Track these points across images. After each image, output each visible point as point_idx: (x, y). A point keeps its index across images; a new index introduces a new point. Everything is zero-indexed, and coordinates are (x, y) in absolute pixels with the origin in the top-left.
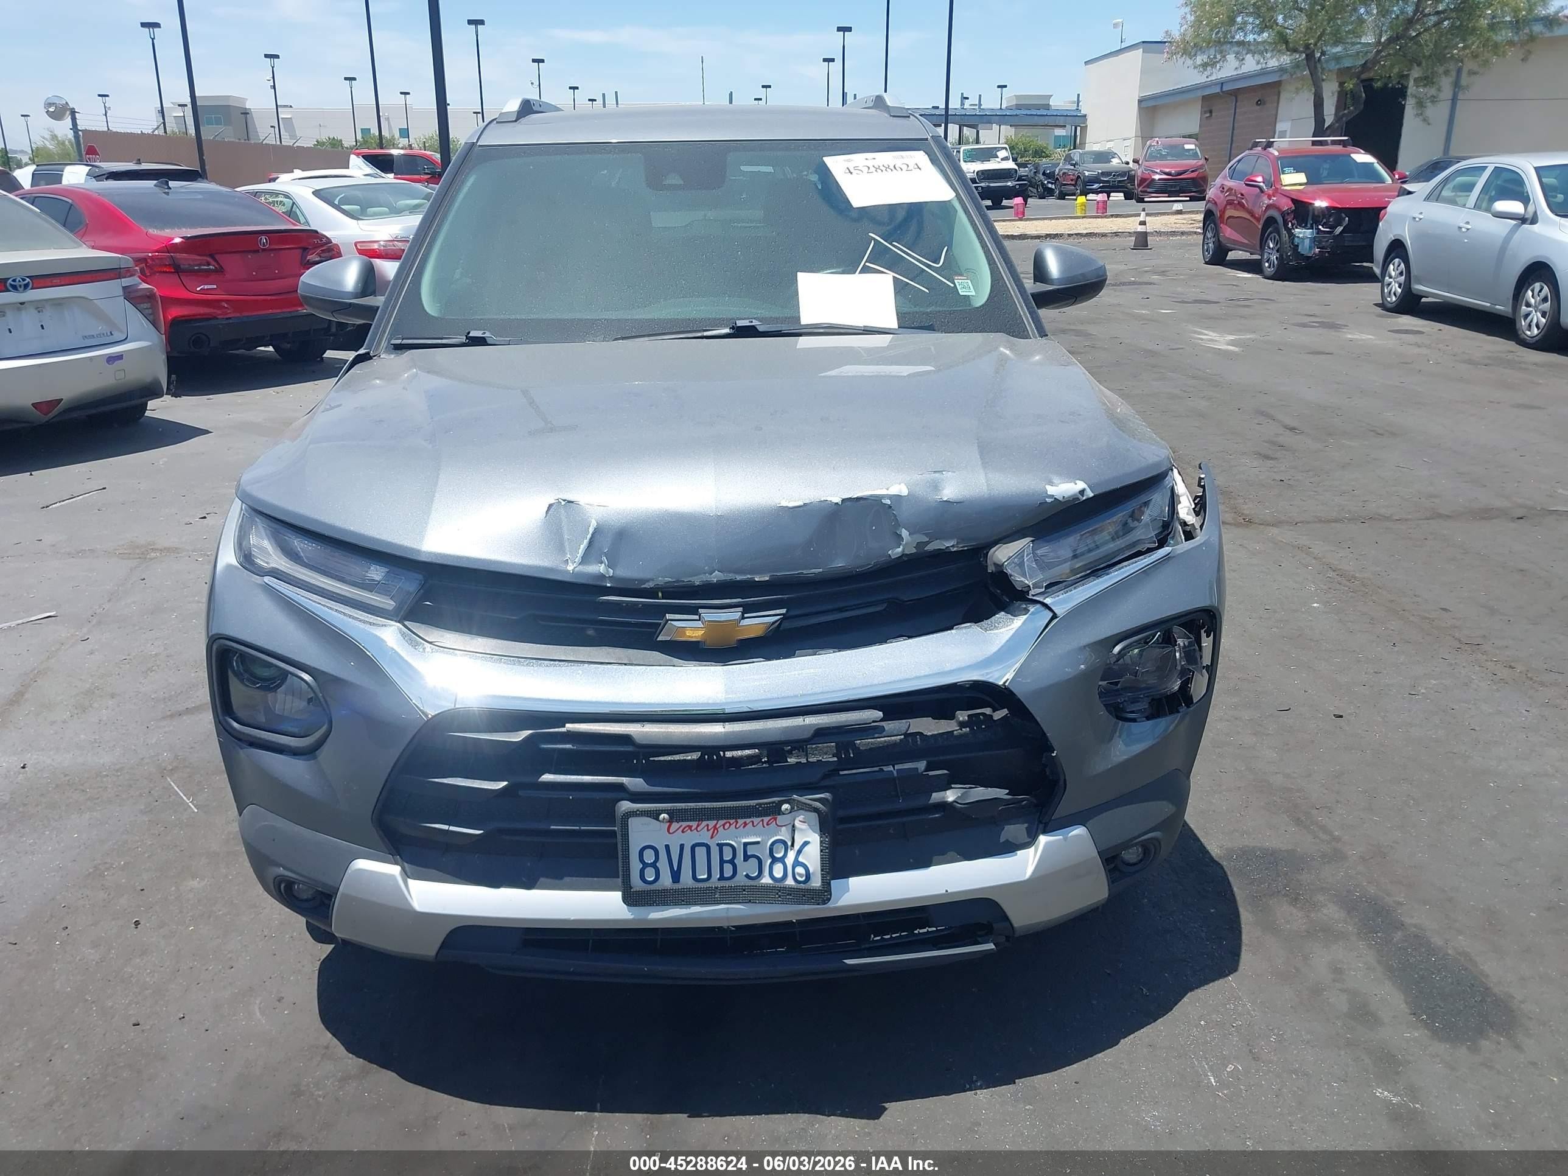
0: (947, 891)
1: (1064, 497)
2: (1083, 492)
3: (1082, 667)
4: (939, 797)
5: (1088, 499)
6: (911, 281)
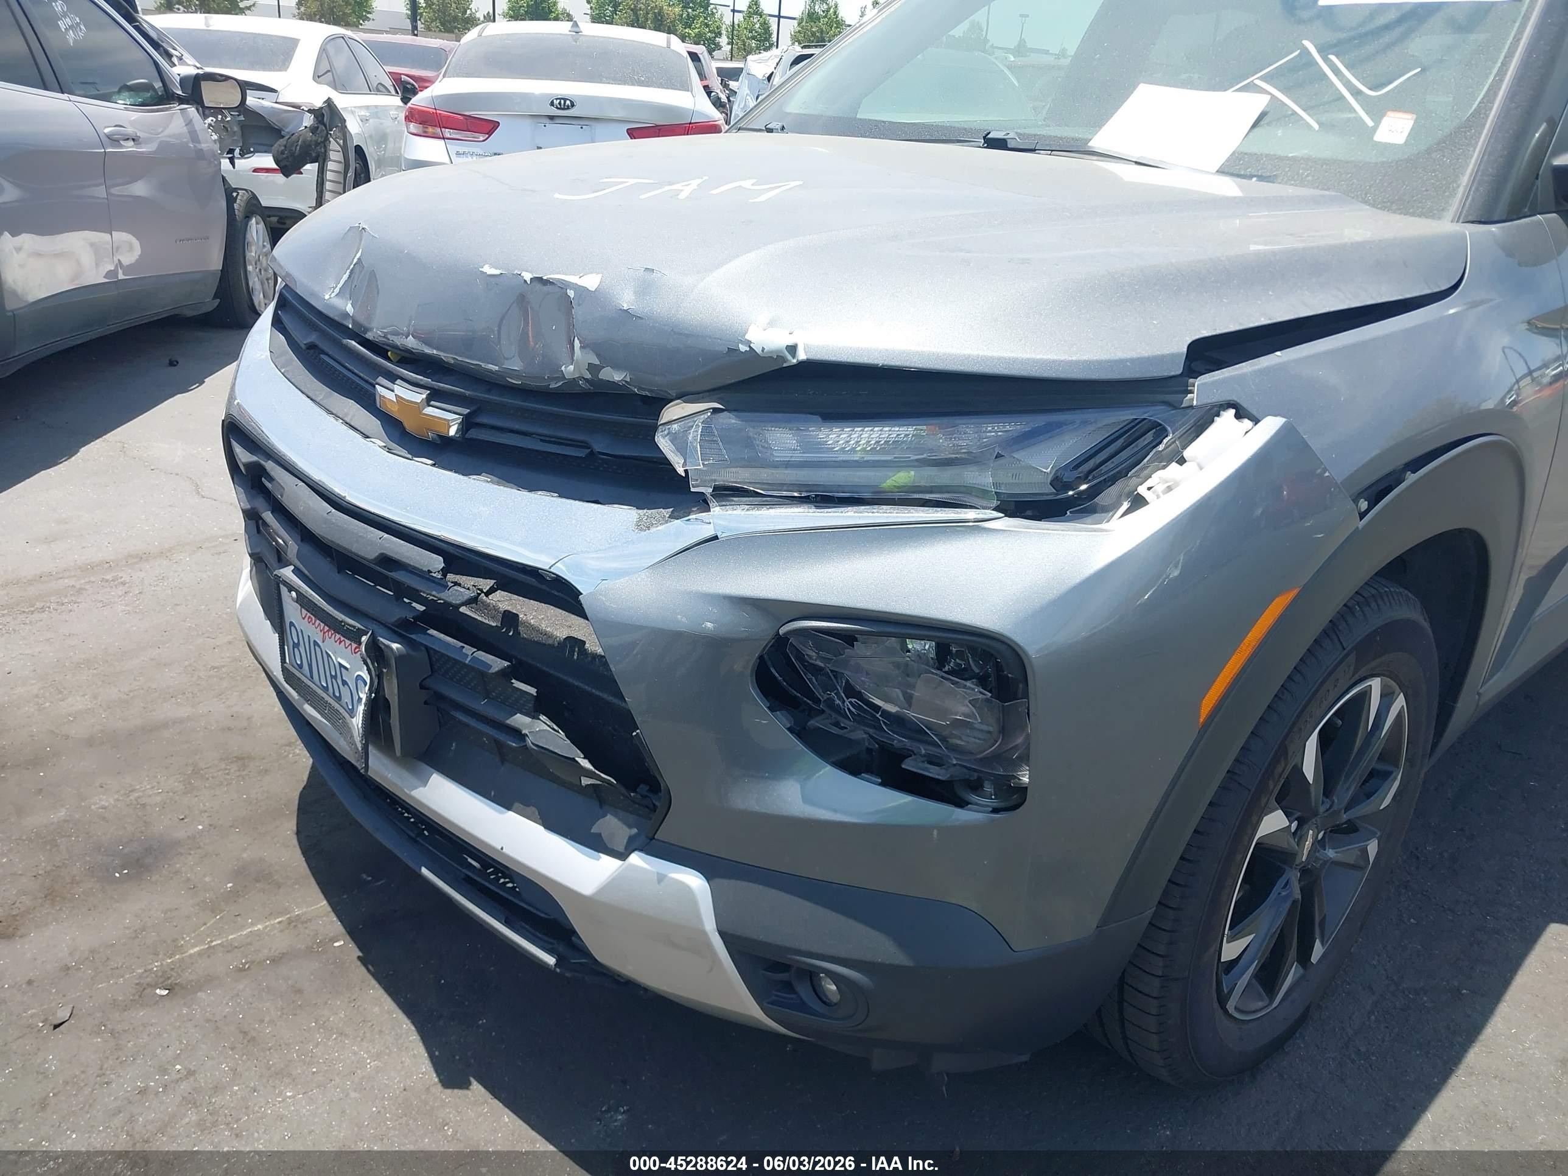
0: (502, 849)
1: (763, 349)
2: (792, 349)
3: (709, 625)
4: (520, 720)
5: (801, 363)
6: (1305, 110)
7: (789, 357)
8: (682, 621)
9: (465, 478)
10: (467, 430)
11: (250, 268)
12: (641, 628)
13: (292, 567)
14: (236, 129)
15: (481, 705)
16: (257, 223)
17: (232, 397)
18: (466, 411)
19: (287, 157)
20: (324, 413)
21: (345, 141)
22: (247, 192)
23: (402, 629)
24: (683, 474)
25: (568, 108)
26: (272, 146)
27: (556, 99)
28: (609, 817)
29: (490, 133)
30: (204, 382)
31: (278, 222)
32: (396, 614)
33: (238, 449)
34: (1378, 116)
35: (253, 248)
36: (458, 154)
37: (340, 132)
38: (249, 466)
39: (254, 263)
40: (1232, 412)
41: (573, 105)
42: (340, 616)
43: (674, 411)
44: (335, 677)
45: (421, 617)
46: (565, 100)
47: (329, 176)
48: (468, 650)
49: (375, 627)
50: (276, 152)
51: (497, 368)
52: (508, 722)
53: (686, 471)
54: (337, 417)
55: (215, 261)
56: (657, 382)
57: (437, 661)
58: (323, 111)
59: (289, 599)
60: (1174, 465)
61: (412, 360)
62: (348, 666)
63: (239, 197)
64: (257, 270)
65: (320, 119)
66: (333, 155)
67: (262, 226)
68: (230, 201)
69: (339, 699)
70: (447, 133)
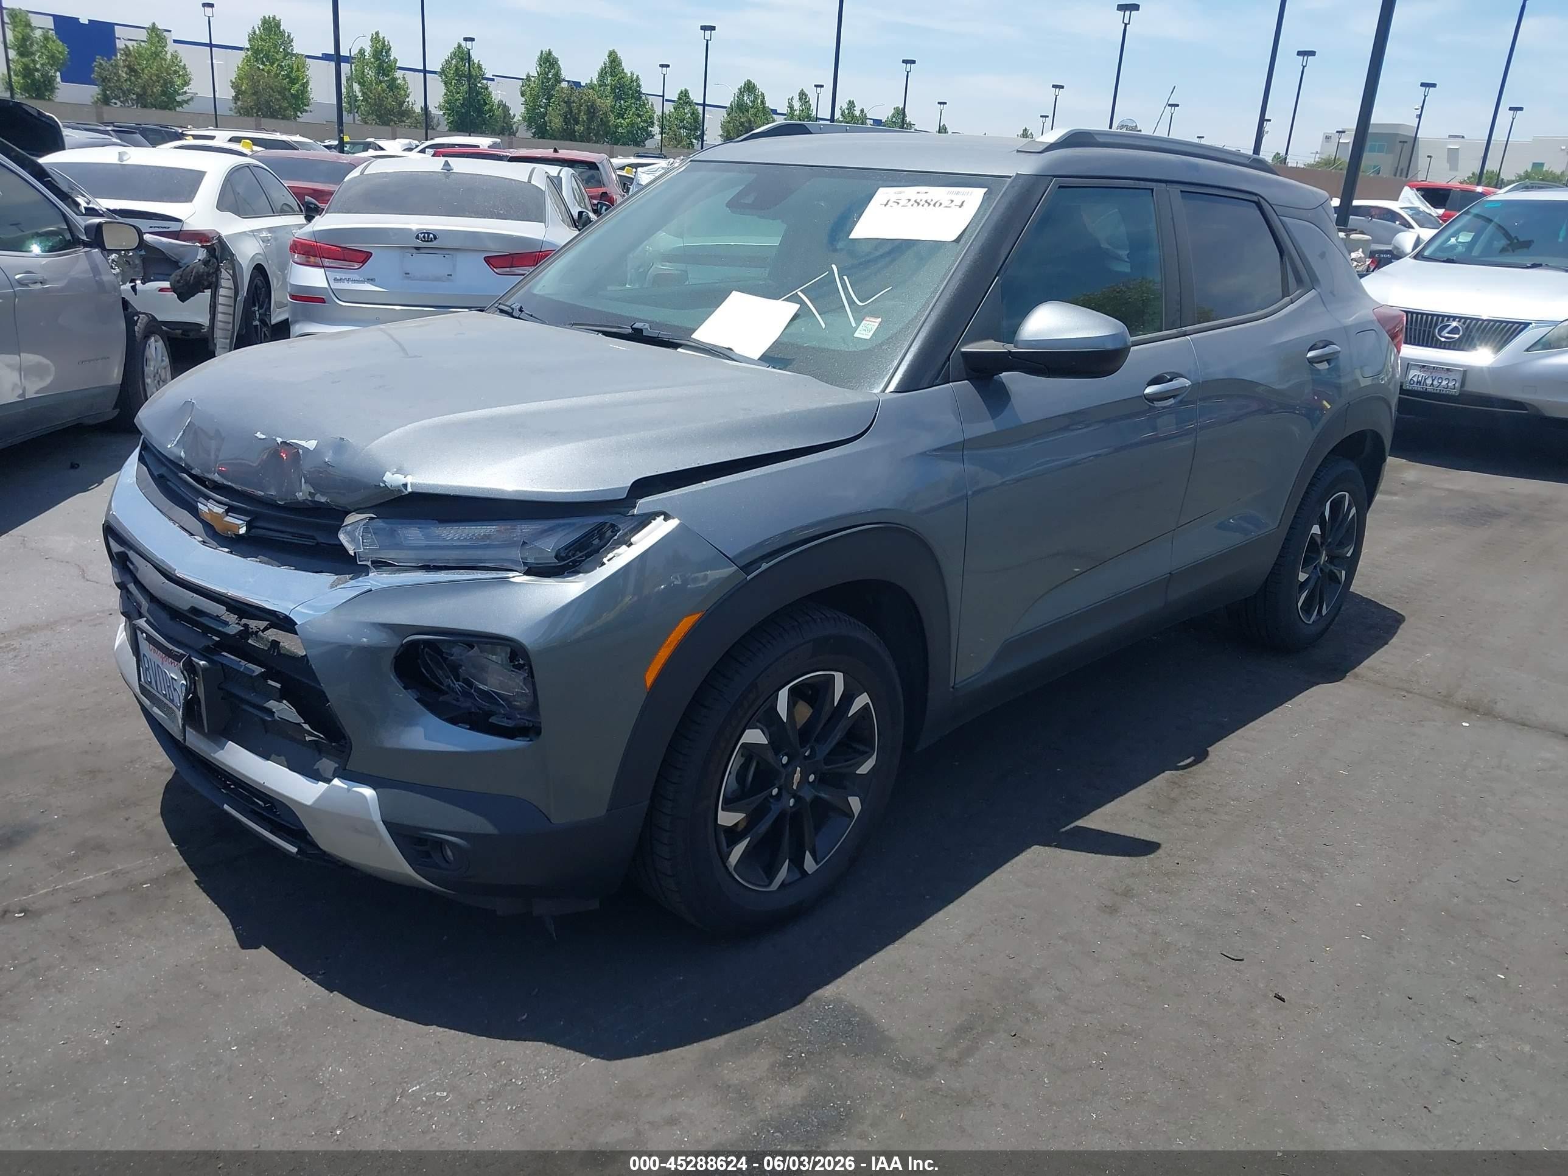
0: (264, 783)
1: (392, 486)
2: (405, 485)
3: (365, 640)
4: (272, 704)
5: (410, 493)
6: (820, 314)
7: (404, 490)
8: (350, 639)
9: (245, 560)
10: (250, 530)
11: (148, 381)
12: (328, 643)
13: (145, 619)
14: (137, 262)
15: (251, 697)
16: (156, 341)
17: (109, 508)
18: (248, 519)
19: (183, 286)
20: (167, 519)
21: (234, 272)
22: (148, 316)
23: (206, 653)
24: (353, 555)
25: (431, 241)
26: (170, 275)
27: (421, 233)
28: (324, 759)
29: (364, 262)
30: (102, 482)
31: (182, 334)
32: (204, 643)
33: (112, 543)
34: (859, 321)
35: (152, 363)
36: (336, 280)
37: (229, 263)
38: (118, 554)
39: (152, 376)
40: (662, 517)
41: (435, 238)
42: (170, 647)
43: (351, 519)
44: (169, 687)
45: (217, 644)
46: (429, 234)
47: (221, 300)
48: (243, 663)
49: (191, 652)
50: (173, 281)
51: (263, 494)
52: (265, 705)
53: (355, 553)
54: (175, 522)
55: (115, 375)
56: (342, 501)
57: (228, 673)
58: (215, 246)
59: (142, 637)
60: (624, 547)
61: (217, 487)
62: (176, 678)
63: (139, 321)
64: (156, 382)
65: (212, 253)
66: (223, 283)
67: (160, 343)
68: (130, 323)
69: (172, 701)
70: (326, 262)
